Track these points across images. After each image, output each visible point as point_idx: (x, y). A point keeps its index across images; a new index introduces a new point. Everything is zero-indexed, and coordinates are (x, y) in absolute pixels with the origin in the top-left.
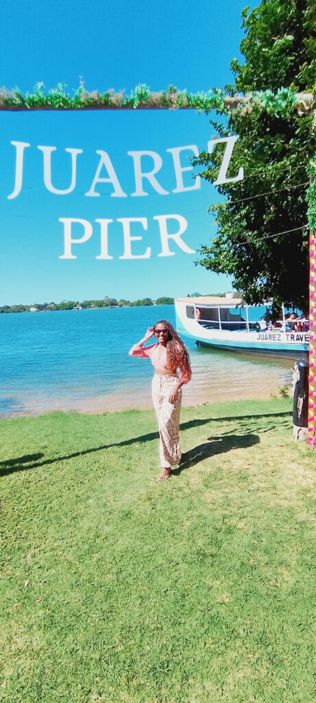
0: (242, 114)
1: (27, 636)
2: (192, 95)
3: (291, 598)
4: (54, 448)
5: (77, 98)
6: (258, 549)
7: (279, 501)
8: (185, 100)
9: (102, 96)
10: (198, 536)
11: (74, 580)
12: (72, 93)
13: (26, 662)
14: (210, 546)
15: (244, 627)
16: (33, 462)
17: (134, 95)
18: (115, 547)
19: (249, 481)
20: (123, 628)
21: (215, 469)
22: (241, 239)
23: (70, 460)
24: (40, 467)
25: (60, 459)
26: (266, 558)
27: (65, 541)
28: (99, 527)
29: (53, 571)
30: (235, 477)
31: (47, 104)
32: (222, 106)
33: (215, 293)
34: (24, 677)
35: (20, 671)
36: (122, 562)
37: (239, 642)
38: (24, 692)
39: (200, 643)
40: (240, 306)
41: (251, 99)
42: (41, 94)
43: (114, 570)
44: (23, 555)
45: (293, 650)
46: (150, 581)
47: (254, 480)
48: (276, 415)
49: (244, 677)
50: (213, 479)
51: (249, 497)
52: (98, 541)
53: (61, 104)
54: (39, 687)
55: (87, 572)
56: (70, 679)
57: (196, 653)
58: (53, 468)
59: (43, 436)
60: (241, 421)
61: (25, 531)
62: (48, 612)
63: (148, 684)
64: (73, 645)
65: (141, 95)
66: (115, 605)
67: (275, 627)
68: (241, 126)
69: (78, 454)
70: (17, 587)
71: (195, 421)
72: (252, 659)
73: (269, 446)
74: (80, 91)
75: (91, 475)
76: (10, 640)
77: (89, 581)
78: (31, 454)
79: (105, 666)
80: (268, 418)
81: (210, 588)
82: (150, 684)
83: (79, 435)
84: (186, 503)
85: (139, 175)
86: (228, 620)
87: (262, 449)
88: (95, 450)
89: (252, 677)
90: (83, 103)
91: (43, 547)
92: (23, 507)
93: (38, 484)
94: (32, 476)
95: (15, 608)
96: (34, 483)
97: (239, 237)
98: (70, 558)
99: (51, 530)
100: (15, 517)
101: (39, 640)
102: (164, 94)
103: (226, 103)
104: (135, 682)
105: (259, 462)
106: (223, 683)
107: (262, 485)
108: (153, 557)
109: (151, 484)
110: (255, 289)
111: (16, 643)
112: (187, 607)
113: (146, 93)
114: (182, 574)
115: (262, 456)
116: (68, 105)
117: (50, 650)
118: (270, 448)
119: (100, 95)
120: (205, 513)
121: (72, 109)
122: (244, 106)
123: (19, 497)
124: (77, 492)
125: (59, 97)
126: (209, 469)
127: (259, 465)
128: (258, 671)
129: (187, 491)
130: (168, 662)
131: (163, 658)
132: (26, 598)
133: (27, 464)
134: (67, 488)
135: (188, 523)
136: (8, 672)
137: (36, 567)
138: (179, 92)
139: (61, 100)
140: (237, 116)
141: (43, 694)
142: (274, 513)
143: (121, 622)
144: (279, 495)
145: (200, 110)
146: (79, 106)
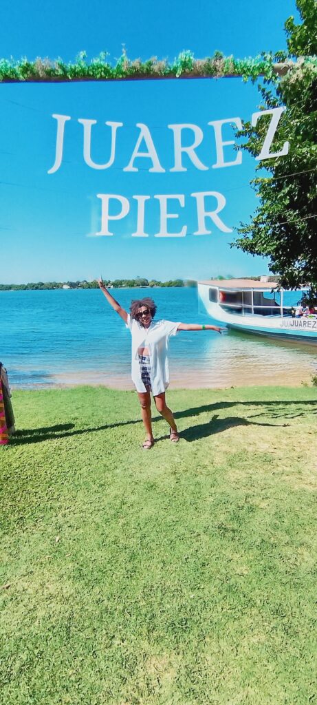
0: (292, 81)
1: (58, 584)
2: (238, 61)
3: (309, 577)
4: (84, 420)
5: (119, 67)
6: (280, 529)
7: (303, 486)
8: (231, 67)
9: (144, 64)
10: (220, 512)
11: (100, 540)
12: (114, 62)
13: (56, 606)
14: (231, 522)
15: (261, 597)
16: (64, 432)
17: (178, 63)
18: (140, 514)
19: (274, 464)
20: (145, 587)
21: (240, 451)
22: (281, 219)
23: (99, 432)
24: (71, 437)
25: (90, 430)
26: (287, 538)
27: (93, 505)
28: (126, 495)
29: (81, 531)
30: (260, 460)
31: (89, 75)
32: (270, 74)
33: (250, 277)
34: (55, 618)
35: (51, 612)
36: (146, 529)
37: (255, 611)
38: (55, 631)
39: (218, 607)
40: (276, 290)
41: (303, 64)
42: (83, 64)
43: (139, 535)
44: (55, 514)
45: (309, 624)
46: (173, 548)
47: (279, 463)
48: (306, 403)
49: (259, 642)
50: (237, 460)
51: (273, 479)
52: (124, 507)
53: (103, 73)
54: (68, 628)
55: (113, 534)
56: (96, 624)
57: (214, 615)
58: (83, 438)
59: (74, 408)
60: (269, 406)
61: (57, 493)
62: (77, 566)
63: (167, 637)
64: (99, 596)
65: (185, 62)
66: (139, 566)
67: (292, 601)
68: (290, 94)
69: (106, 427)
70: (49, 541)
71: (222, 403)
72: (267, 627)
73: (296, 432)
74: (123, 60)
75: (119, 447)
76: (42, 585)
77: (115, 542)
78: (62, 423)
79: (128, 617)
80: (297, 405)
81: (230, 560)
82: (169, 638)
83: (107, 409)
84: (210, 481)
85: (178, 149)
86: (246, 591)
87: (289, 434)
88: (122, 424)
89: (267, 643)
90: (125, 73)
91: (72, 508)
92: (55, 472)
93: (69, 452)
94: (64, 443)
95: (47, 559)
96: (65, 450)
97: (280, 216)
98: (98, 520)
99: (80, 494)
100: (47, 479)
101: (68, 588)
102: (209, 60)
103: (275, 70)
104: (155, 634)
105: (285, 447)
106: (238, 645)
107: (288, 469)
108: (176, 527)
109: (176, 460)
110: (292, 273)
111: (48, 588)
112: (207, 575)
113: (190, 59)
114: (203, 545)
115: (288, 441)
116: (110, 75)
117: (78, 598)
118: (298, 434)
119: (142, 63)
120: (228, 491)
121: (112, 79)
122: (294, 72)
123: (51, 462)
124: (104, 462)
125: (101, 66)
126: (234, 451)
127: (285, 450)
128: (273, 638)
129: (210, 468)
130: (186, 620)
131: (182, 616)
132: (57, 551)
133: (59, 433)
134: (96, 458)
135: (211, 499)
136: (41, 613)
137: (66, 526)
138: (225, 59)
139: (103, 69)
140: (286, 84)
141: (71, 635)
142: (298, 497)
143: (143, 582)
144: (304, 480)
145: (247, 79)
146: (121, 76)
